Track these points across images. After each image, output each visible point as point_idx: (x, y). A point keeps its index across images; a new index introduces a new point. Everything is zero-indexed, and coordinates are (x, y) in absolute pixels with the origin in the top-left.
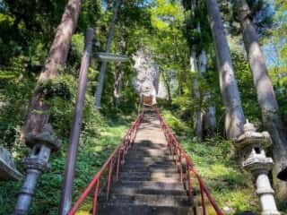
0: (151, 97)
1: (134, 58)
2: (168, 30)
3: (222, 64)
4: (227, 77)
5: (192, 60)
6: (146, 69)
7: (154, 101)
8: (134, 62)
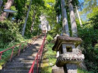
0: (45, 31)
1: (40, 17)
2: (51, 8)
3: (64, 18)
4: (65, 23)
5: (57, 18)
6: (44, 21)
7: (47, 32)
8: (40, 19)
